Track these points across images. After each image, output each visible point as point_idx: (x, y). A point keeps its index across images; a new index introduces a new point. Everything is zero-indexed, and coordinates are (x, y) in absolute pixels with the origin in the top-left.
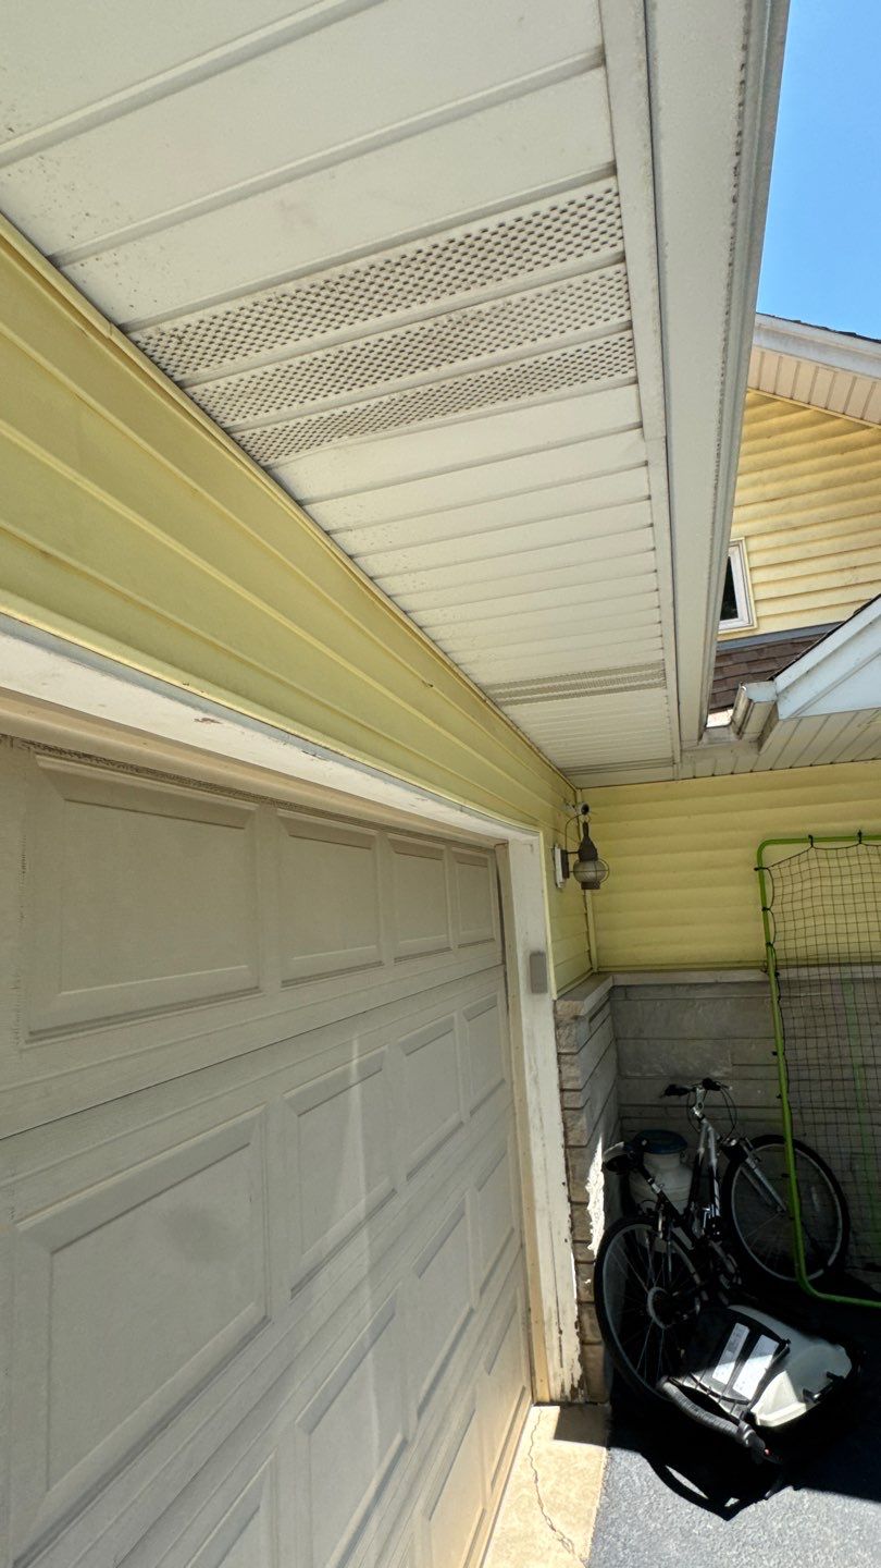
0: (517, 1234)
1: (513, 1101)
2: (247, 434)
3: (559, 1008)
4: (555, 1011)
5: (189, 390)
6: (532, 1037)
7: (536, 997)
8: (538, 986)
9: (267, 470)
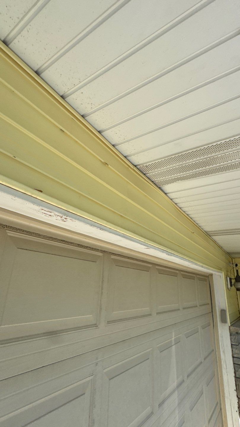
0: (219, 404)
1: (216, 358)
2: (157, 182)
3: (231, 329)
4: (230, 330)
5: (146, 175)
6: (222, 337)
7: (223, 324)
8: (224, 321)
9: (160, 188)
